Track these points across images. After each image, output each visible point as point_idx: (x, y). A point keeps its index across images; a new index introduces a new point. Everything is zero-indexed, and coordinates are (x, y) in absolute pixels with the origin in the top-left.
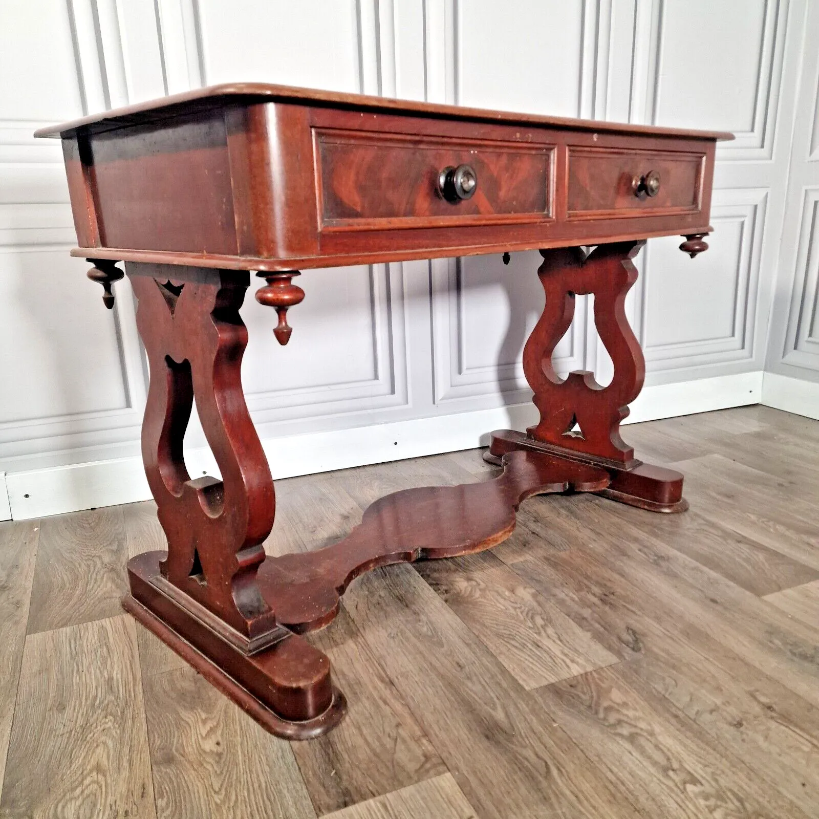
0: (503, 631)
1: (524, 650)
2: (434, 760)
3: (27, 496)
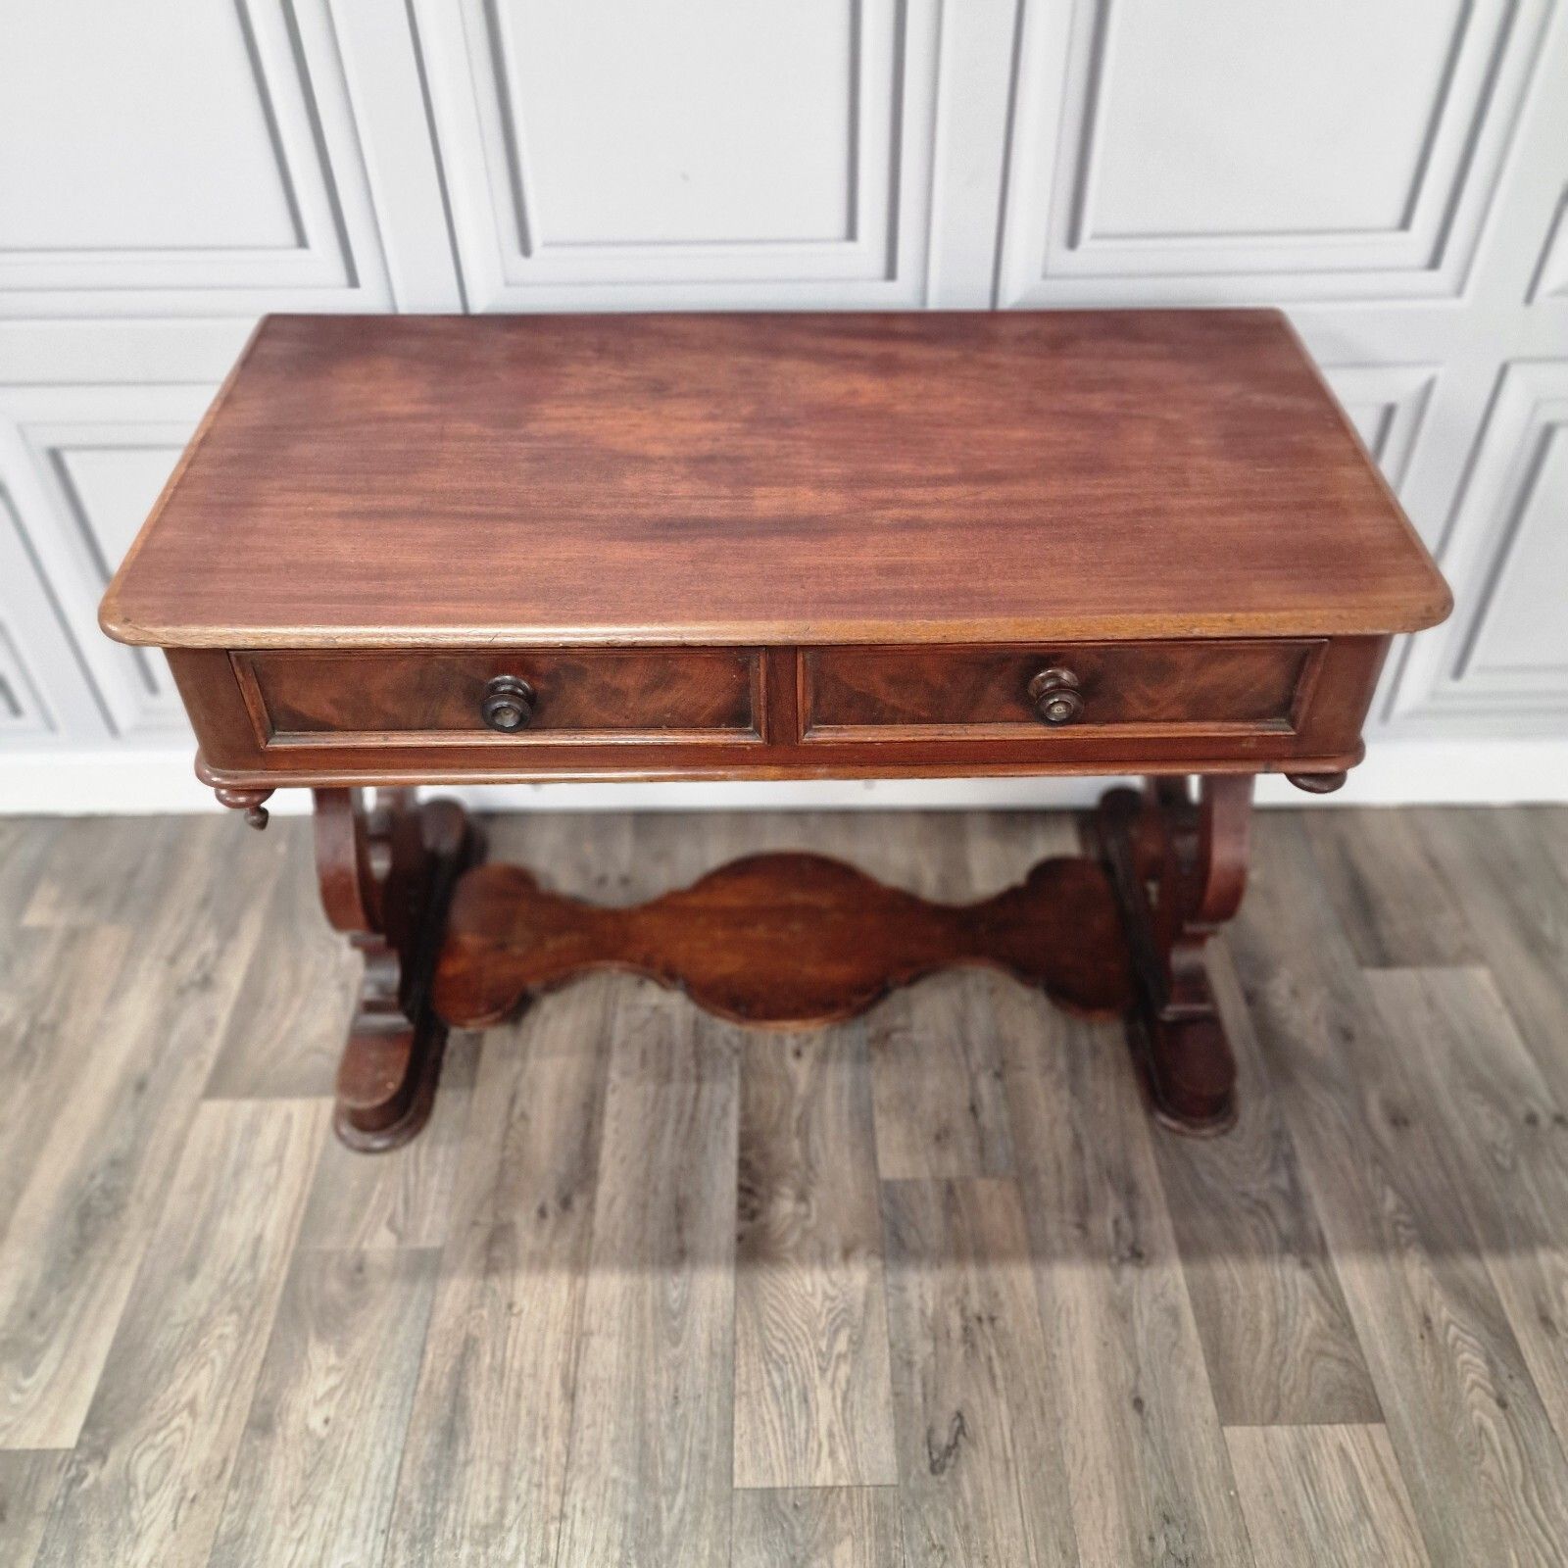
0: (776, 1345)
1: (781, 1399)
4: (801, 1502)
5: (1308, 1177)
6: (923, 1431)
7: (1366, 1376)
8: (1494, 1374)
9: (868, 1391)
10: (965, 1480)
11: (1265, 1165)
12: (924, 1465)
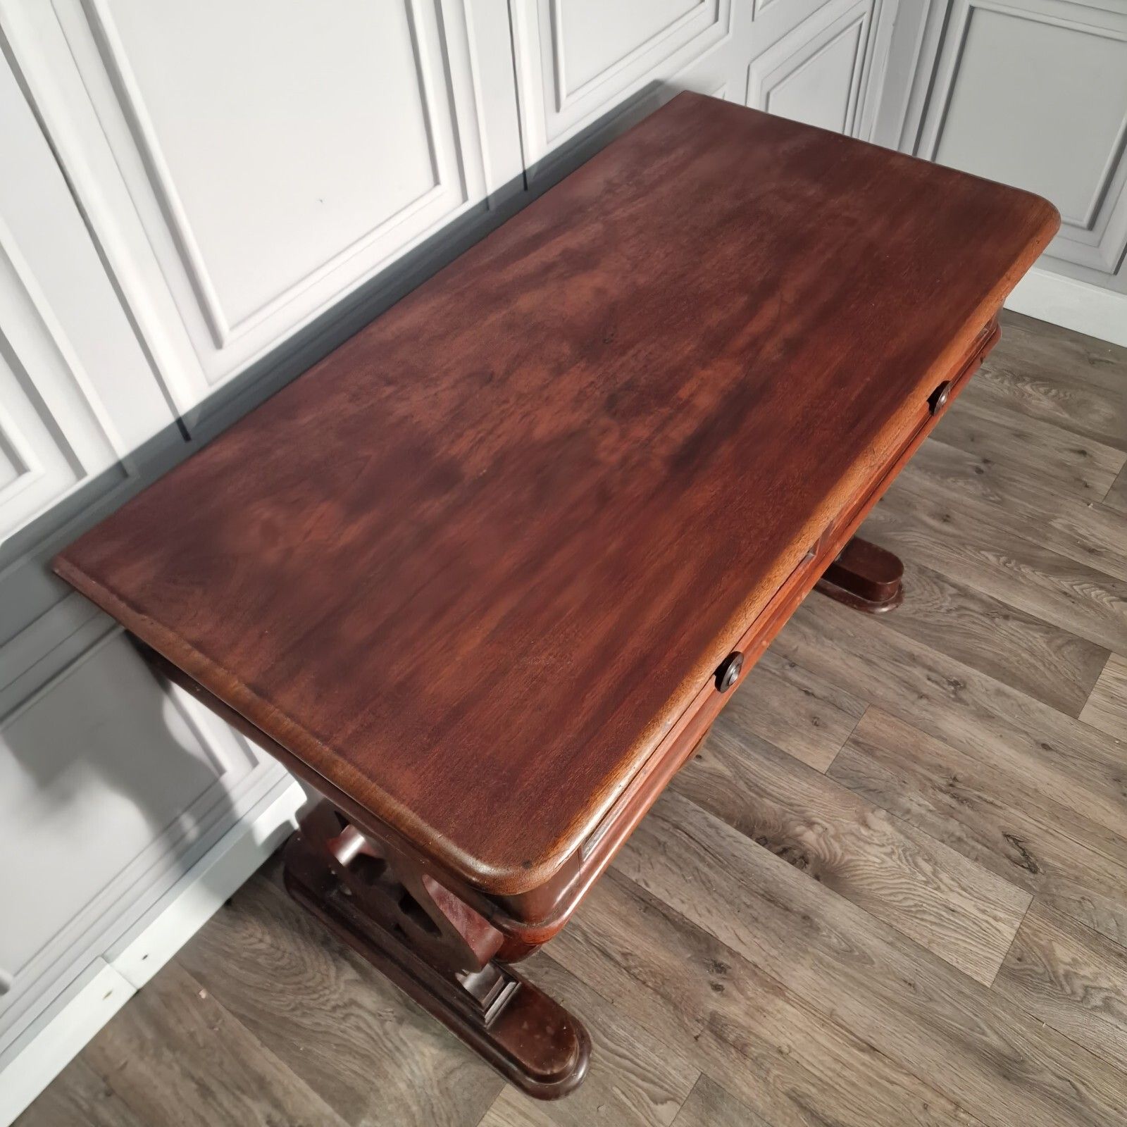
0: (906, 903)
1: (945, 924)
3: (145, 957)
4: (1018, 955)
5: (954, 577)
6: (1006, 861)
7: (1082, 640)
8: (1108, 591)
9: (966, 874)
10: (1047, 859)
11: (937, 590)
12: (1027, 874)
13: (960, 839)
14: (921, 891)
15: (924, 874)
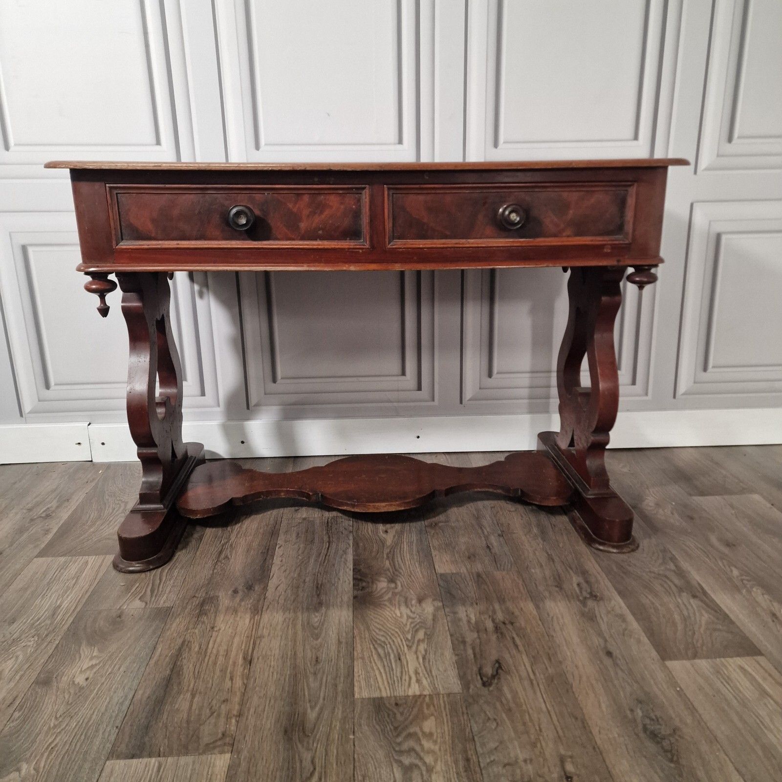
0: (380, 638)
1: (384, 660)
2: (227, 740)
3: (103, 444)
4: (400, 702)
5: (685, 565)
6: (475, 669)
7: (745, 638)
9: (438, 654)
10: (506, 690)
11: (660, 561)
12: (478, 682)
13: (464, 642)
14: (397, 641)
15: (413, 637)
